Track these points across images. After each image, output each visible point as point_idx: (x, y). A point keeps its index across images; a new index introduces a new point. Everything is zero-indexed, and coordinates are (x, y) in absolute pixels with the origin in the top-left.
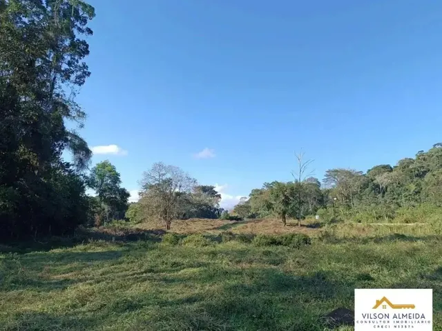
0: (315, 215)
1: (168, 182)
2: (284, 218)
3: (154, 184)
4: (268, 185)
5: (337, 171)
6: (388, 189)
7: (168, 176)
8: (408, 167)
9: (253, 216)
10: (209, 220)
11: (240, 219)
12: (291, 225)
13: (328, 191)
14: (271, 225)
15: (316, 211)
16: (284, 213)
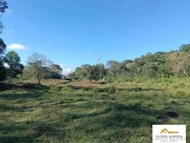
0: (103, 79)
1: (40, 62)
2: (91, 80)
3: (33, 62)
4: (83, 66)
5: (111, 61)
6: (130, 69)
7: (40, 59)
8: (138, 61)
9: (76, 79)
10: (57, 80)
11: (71, 80)
12: (94, 83)
13: (107, 69)
14: (85, 83)
15: (102, 77)
16: (91, 77)
